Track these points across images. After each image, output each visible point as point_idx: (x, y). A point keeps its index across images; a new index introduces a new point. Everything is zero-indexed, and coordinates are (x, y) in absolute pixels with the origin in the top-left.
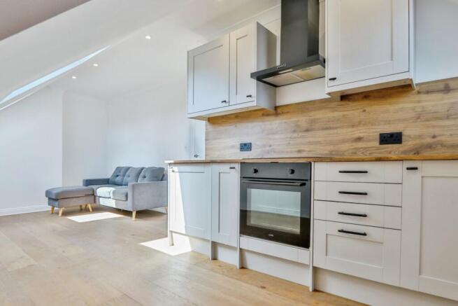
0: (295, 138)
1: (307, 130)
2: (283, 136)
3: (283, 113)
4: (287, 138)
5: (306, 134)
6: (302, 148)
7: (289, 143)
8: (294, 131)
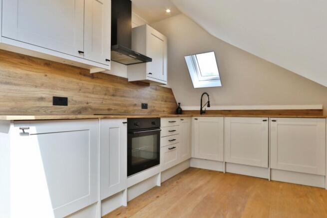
0: (106, 99)
1: (113, 95)
2: (97, 96)
3: (97, 78)
4: (101, 98)
5: (112, 97)
6: (111, 107)
7: (102, 103)
8: (106, 94)
